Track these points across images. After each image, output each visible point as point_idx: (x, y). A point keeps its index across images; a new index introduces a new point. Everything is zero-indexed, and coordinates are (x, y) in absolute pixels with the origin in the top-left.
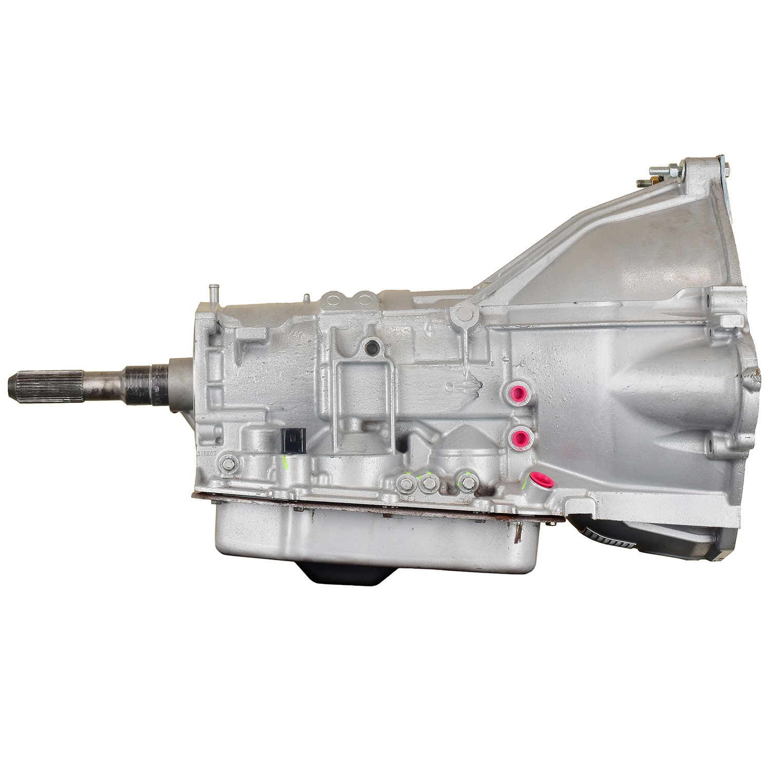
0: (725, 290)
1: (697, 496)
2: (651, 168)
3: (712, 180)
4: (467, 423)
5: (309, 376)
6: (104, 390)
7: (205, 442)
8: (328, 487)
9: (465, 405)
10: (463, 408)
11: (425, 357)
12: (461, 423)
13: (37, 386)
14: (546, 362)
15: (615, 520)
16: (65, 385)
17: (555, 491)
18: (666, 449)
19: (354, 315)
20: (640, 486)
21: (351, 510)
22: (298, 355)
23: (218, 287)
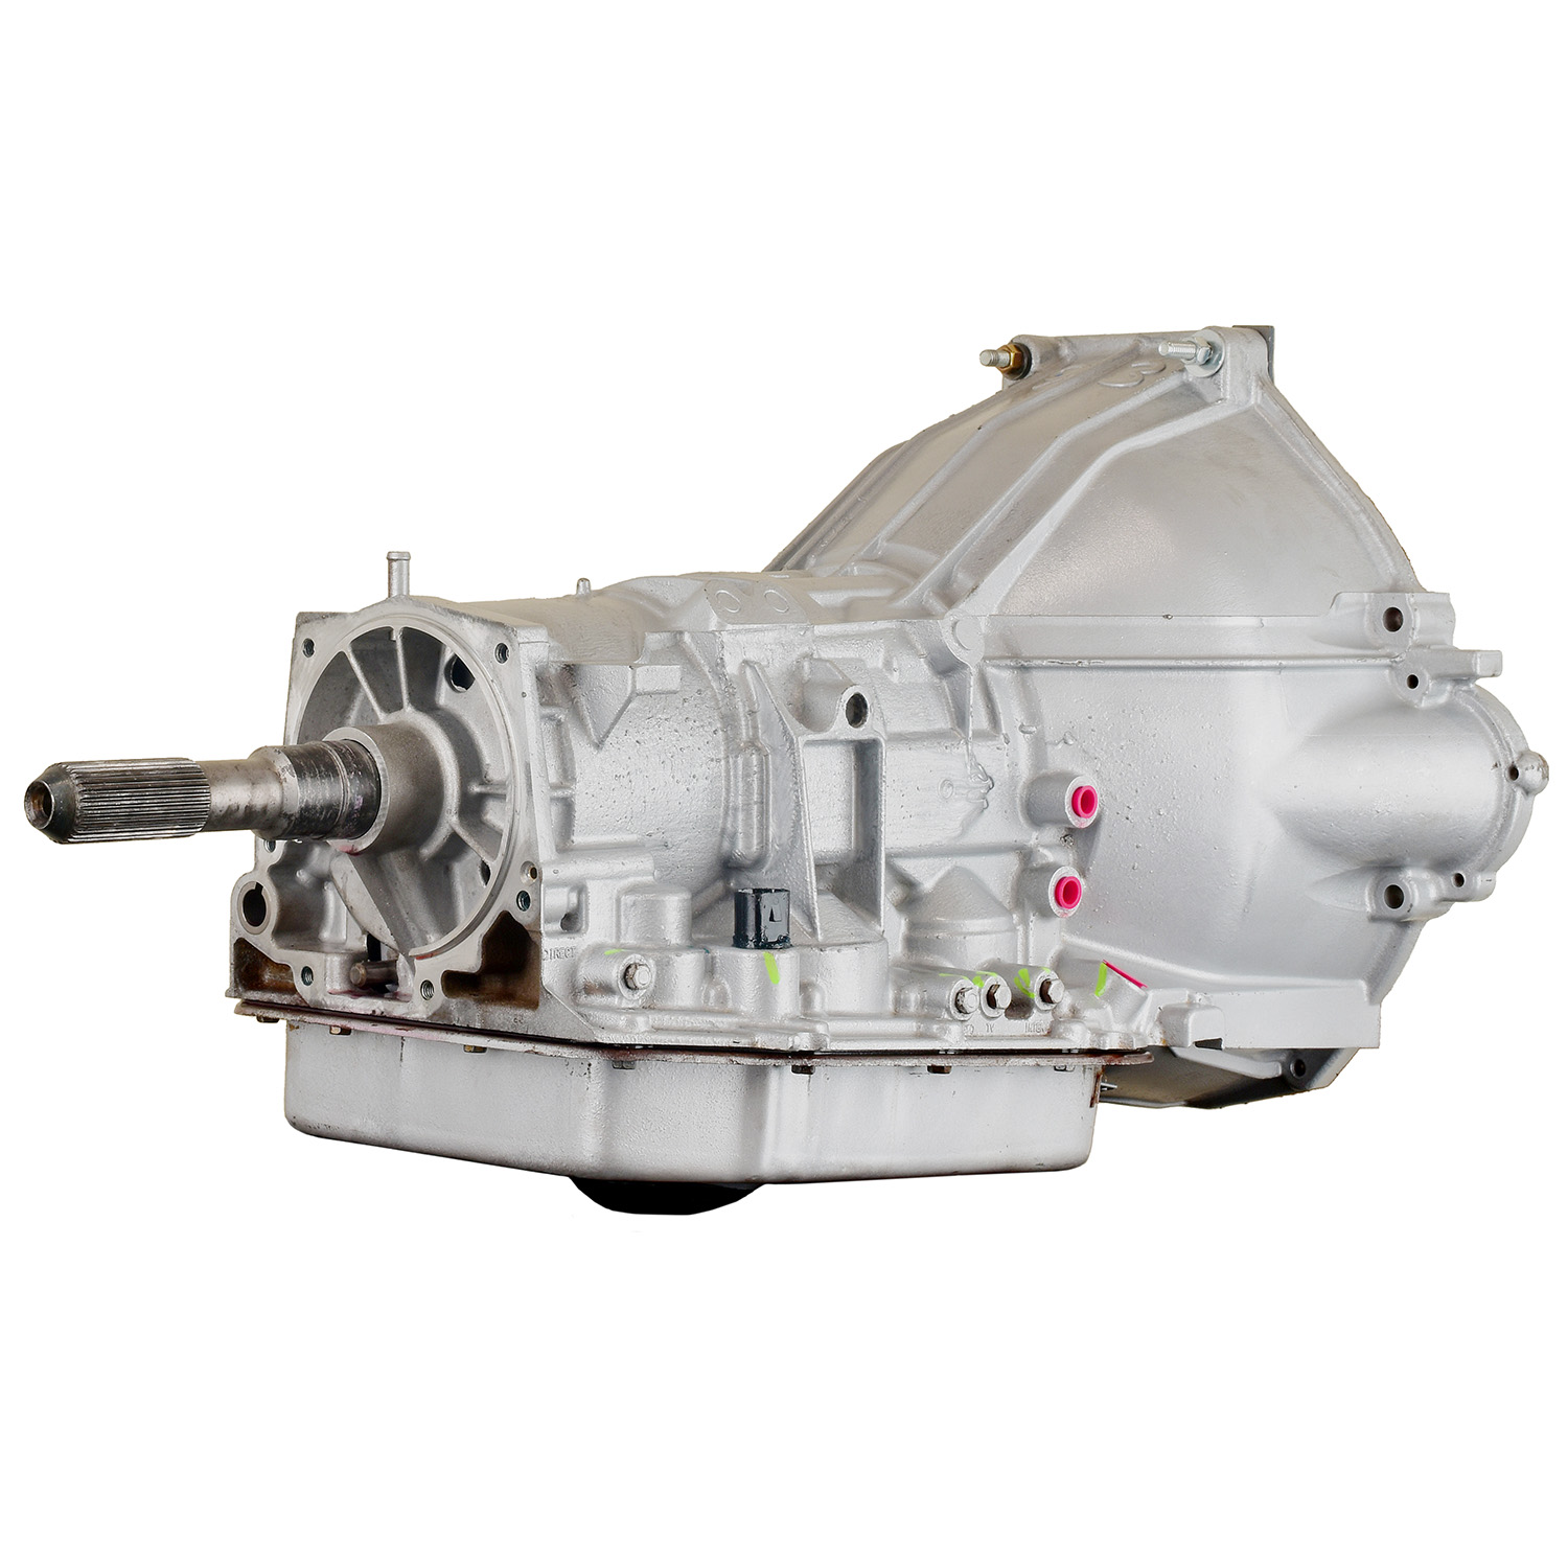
4: (961, 862)
5: (716, 770)
6: (249, 810)
9: (967, 825)
10: (964, 832)
12: (949, 863)
13: (124, 801)
14: (1123, 735)
16: (176, 798)
19: (774, 634)
22: (691, 723)
23: (405, 557)
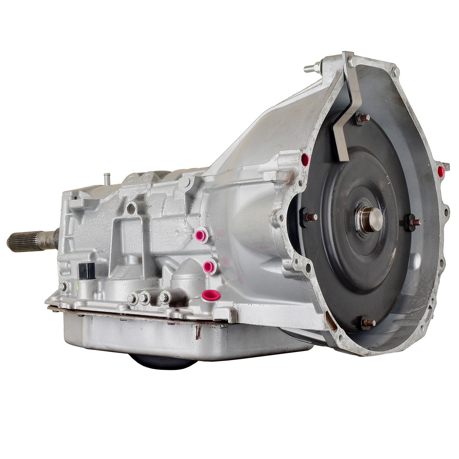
0: (287, 153)
1: (297, 306)
2: (306, 67)
3: (337, 71)
4: (191, 257)
7: (64, 274)
8: (102, 301)
9: (186, 245)
11: (169, 214)
12: (187, 257)
15: (248, 323)
17: (216, 302)
18: (268, 272)
20: (266, 299)
21: (99, 315)
